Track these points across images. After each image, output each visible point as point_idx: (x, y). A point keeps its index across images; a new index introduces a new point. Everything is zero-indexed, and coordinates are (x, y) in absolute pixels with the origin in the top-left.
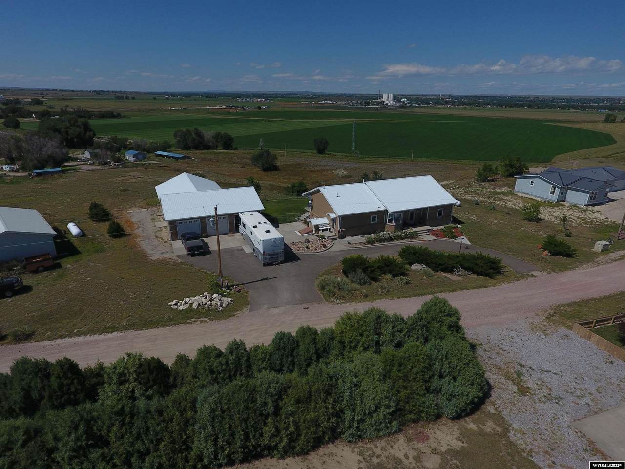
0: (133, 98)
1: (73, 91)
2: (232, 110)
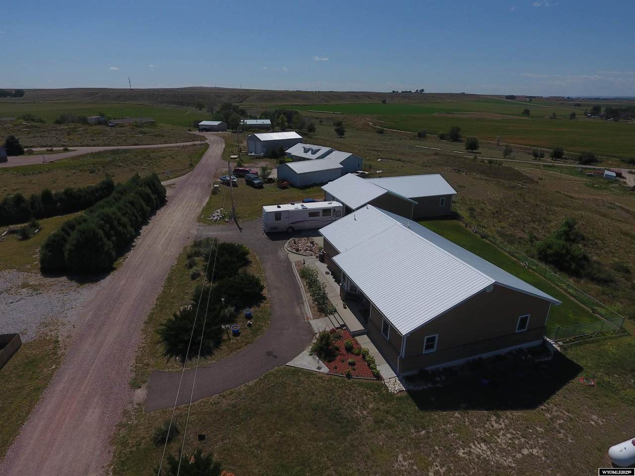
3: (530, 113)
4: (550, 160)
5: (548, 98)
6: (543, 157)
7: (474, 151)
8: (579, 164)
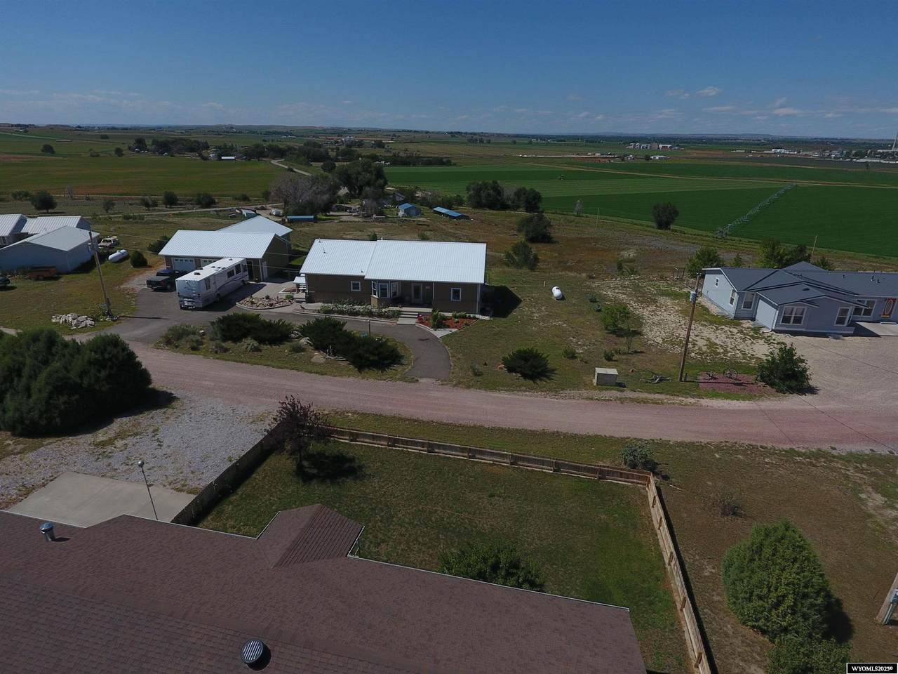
0: (489, 142)
1: (427, 132)
2: (604, 160)
3: (55, 149)
4: (164, 208)
6: (156, 206)
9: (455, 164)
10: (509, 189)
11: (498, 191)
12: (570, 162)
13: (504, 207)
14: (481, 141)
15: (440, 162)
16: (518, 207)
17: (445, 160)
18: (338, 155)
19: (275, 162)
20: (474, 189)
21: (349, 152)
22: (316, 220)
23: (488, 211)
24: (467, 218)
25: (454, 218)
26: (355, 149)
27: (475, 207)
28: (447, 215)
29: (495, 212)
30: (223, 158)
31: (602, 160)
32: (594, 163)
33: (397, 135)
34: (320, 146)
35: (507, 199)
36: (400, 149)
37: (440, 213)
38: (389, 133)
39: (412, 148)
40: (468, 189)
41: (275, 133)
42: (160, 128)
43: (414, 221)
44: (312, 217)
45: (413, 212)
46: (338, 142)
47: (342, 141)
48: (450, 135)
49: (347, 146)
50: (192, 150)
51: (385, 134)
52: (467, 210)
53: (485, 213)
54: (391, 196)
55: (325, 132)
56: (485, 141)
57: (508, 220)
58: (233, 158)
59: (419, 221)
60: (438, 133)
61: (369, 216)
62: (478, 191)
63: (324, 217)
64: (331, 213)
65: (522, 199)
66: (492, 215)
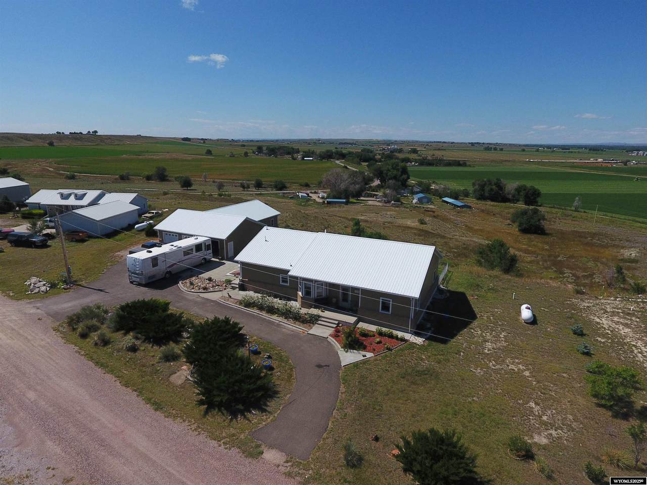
0: (502, 150)
1: (453, 143)
2: (606, 164)
3: (212, 152)
4: (254, 190)
5: (218, 140)
6: (249, 188)
7: (189, 188)
8: (277, 190)
9: (470, 166)
10: (511, 186)
11: (500, 187)
12: (573, 166)
13: (505, 200)
14: (495, 149)
15: (458, 164)
16: (518, 200)
17: (461, 162)
18: (382, 158)
19: (338, 162)
20: (479, 185)
21: (390, 156)
22: (347, 203)
23: (489, 203)
24: (470, 207)
25: (458, 207)
26: (396, 154)
27: (478, 199)
28: (453, 204)
29: (496, 204)
30: (305, 159)
31: (604, 165)
32: (596, 167)
33: (429, 145)
34: (372, 152)
35: (508, 194)
36: (429, 155)
37: (447, 203)
38: (423, 144)
39: (438, 154)
40: (474, 184)
41: (345, 143)
42: (277, 141)
43: (423, 208)
44: (344, 200)
45: (425, 200)
46: (384, 149)
47: (388, 149)
48: (470, 145)
49: (391, 152)
50: (288, 153)
51: (421, 144)
52: (471, 201)
53: (486, 204)
54: (410, 188)
55: (378, 143)
56: (498, 149)
57: (507, 211)
58: (312, 159)
59: (428, 208)
60: (461, 143)
61: (389, 202)
62: (482, 187)
63: (355, 201)
64: (362, 198)
65: (522, 194)
66: (492, 206)
